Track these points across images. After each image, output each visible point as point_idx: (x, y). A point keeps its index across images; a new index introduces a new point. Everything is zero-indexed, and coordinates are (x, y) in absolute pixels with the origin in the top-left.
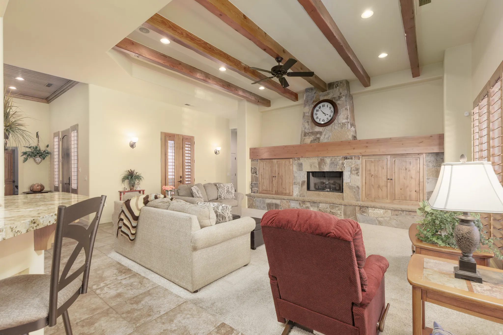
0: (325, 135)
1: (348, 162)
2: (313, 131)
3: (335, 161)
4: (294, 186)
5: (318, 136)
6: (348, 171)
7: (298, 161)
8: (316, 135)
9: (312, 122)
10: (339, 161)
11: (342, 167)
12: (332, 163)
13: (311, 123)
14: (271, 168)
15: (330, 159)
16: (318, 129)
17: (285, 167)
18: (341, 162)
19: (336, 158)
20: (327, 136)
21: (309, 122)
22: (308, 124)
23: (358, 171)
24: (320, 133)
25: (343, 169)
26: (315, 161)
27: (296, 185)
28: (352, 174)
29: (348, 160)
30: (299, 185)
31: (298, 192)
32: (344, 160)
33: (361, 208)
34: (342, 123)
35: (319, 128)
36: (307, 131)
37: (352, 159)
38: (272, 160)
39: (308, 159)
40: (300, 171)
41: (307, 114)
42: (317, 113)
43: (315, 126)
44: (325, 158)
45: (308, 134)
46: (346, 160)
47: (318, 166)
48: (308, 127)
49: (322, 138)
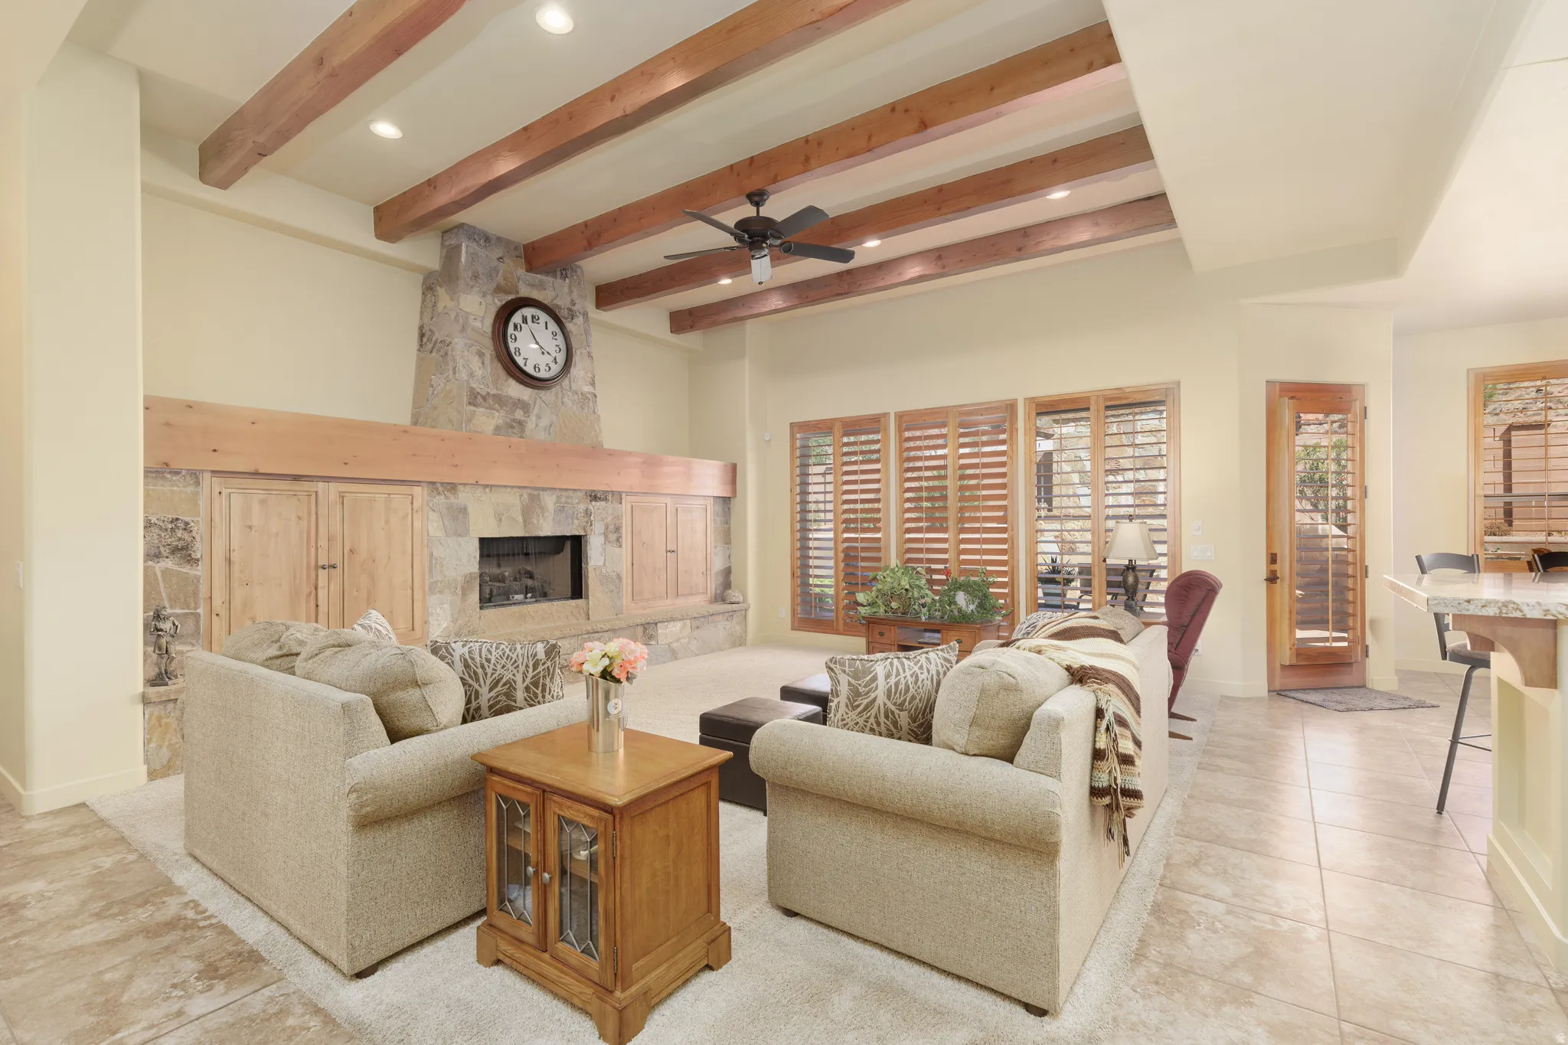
0: (539, 417)
1: (598, 509)
2: (499, 392)
3: (568, 503)
4: (433, 600)
5: (519, 414)
6: (600, 535)
7: (447, 498)
8: (512, 412)
9: (496, 360)
10: (578, 503)
11: (587, 522)
12: (561, 510)
13: (492, 361)
14: (304, 523)
15: (554, 497)
16: (515, 390)
17: (387, 522)
18: (582, 507)
19: (571, 493)
20: (544, 423)
21: (483, 354)
22: (483, 363)
23: (619, 535)
24: (525, 407)
25: (588, 528)
26: (514, 501)
27: (441, 592)
28: (607, 542)
29: (598, 504)
30: (454, 593)
31: (449, 619)
32: (591, 501)
33: (645, 629)
34: (582, 394)
35: (522, 387)
36: (482, 389)
37: (606, 499)
38: (306, 486)
39: (487, 490)
40: (460, 535)
41: (478, 324)
42: (514, 332)
43: (507, 379)
44: (541, 493)
45: (484, 398)
46: (593, 503)
47: (520, 519)
48: (481, 372)
49: (531, 425)
